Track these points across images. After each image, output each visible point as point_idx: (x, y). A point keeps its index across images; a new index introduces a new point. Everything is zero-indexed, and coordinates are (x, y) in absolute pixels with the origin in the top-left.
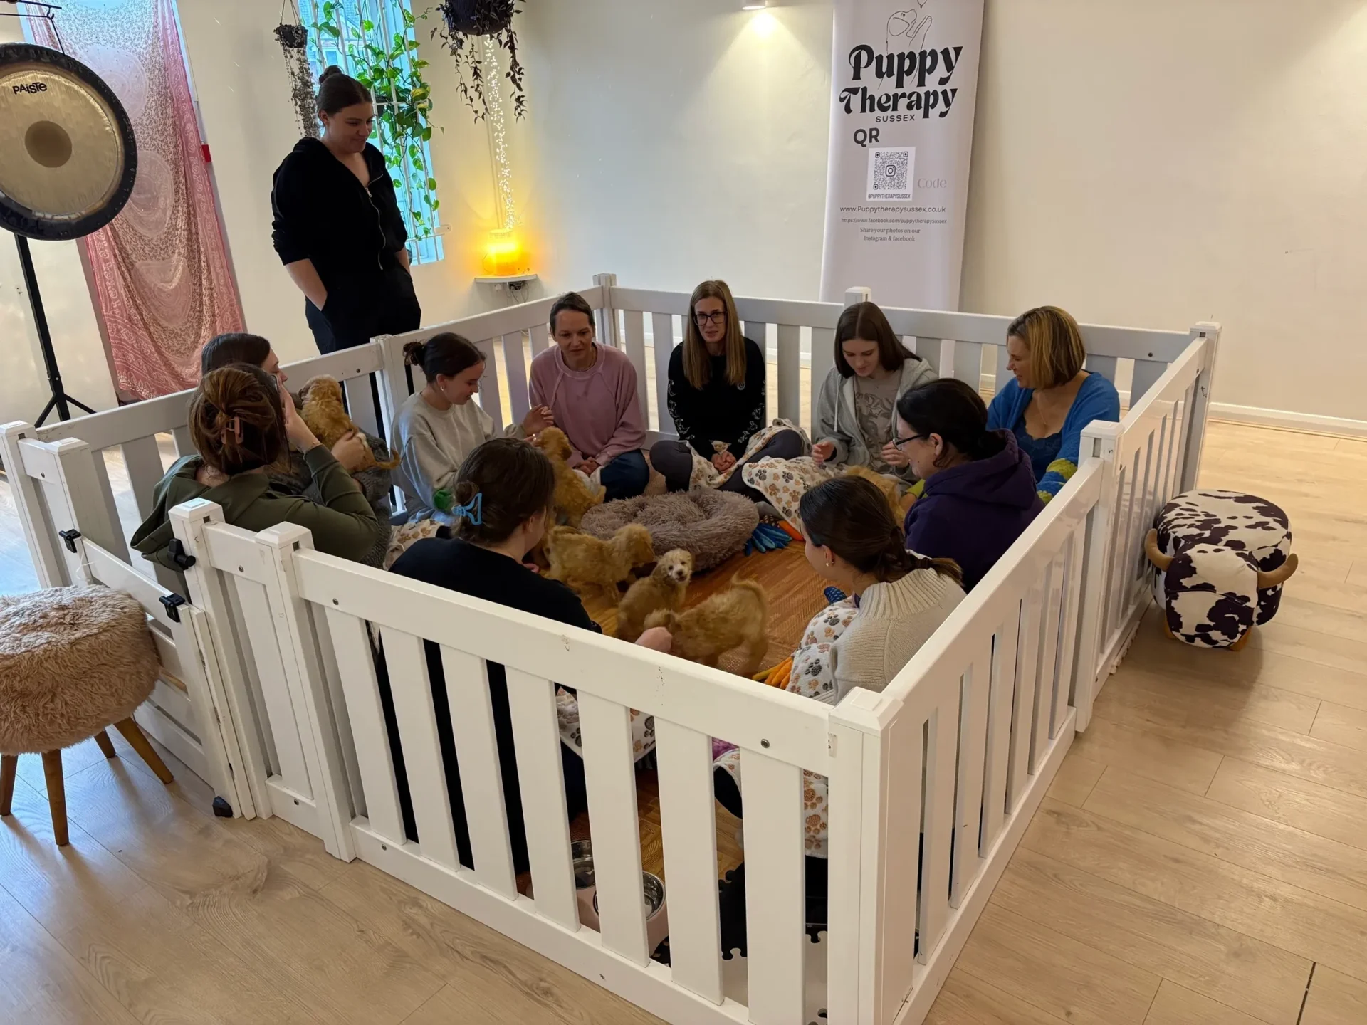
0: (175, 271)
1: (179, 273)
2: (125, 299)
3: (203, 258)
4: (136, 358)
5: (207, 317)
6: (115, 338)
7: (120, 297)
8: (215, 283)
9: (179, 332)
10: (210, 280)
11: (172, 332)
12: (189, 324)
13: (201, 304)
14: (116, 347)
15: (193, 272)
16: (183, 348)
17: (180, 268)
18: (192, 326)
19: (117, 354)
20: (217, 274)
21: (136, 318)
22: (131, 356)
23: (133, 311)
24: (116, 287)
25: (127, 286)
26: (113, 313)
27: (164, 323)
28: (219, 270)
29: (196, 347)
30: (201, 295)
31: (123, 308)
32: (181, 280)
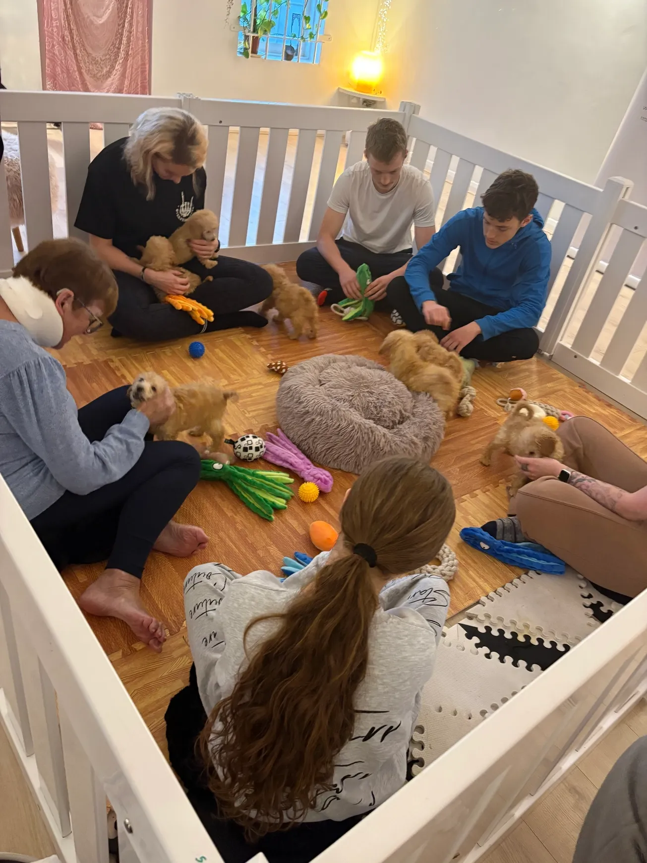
0: (106, 9)
1: (109, 12)
2: (63, 21)
3: (130, 6)
4: (62, 72)
5: (122, 54)
6: (49, 51)
7: (59, 19)
8: (134, 28)
9: (100, 61)
10: (131, 25)
11: (94, 59)
12: (108, 57)
13: (120, 43)
14: (49, 59)
15: (120, 14)
16: (99, 74)
17: (111, 7)
18: (110, 59)
19: (49, 65)
20: (138, 22)
21: (68, 38)
22: (58, 69)
23: (67, 33)
24: (57, 9)
25: (66, 10)
26: (52, 30)
27: (90, 50)
28: (140, 19)
29: (110, 76)
30: (122, 35)
31: (60, 28)
32: (109, 18)
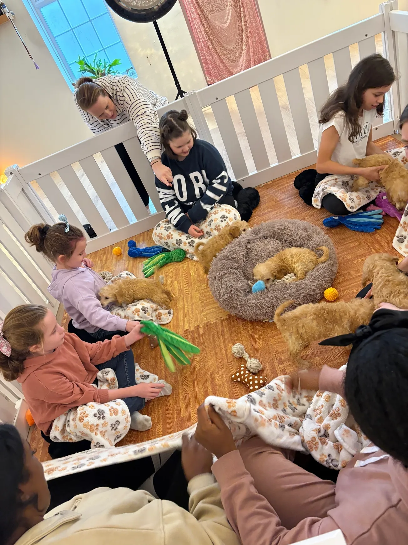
0: (228, 16)
1: (230, 16)
2: (205, 37)
3: (241, 6)
4: (213, 67)
5: (244, 38)
6: (203, 59)
7: (203, 37)
8: (247, 18)
9: (233, 49)
10: (245, 17)
11: (229, 50)
12: (237, 44)
13: (242, 32)
14: (204, 63)
15: (238, 14)
16: (235, 58)
17: (230, 14)
18: (239, 45)
19: (205, 67)
20: (249, 13)
21: (211, 46)
22: (211, 67)
23: (209, 43)
24: (201, 32)
25: (205, 30)
26: (201, 46)
27: (225, 46)
28: (250, 10)
29: (241, 56)
30: (242, 26)
31: (205, 42)
32: (231, 20)
